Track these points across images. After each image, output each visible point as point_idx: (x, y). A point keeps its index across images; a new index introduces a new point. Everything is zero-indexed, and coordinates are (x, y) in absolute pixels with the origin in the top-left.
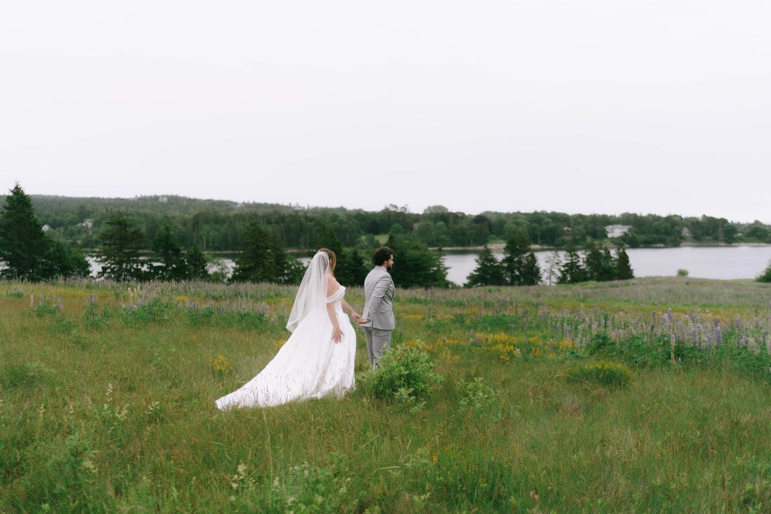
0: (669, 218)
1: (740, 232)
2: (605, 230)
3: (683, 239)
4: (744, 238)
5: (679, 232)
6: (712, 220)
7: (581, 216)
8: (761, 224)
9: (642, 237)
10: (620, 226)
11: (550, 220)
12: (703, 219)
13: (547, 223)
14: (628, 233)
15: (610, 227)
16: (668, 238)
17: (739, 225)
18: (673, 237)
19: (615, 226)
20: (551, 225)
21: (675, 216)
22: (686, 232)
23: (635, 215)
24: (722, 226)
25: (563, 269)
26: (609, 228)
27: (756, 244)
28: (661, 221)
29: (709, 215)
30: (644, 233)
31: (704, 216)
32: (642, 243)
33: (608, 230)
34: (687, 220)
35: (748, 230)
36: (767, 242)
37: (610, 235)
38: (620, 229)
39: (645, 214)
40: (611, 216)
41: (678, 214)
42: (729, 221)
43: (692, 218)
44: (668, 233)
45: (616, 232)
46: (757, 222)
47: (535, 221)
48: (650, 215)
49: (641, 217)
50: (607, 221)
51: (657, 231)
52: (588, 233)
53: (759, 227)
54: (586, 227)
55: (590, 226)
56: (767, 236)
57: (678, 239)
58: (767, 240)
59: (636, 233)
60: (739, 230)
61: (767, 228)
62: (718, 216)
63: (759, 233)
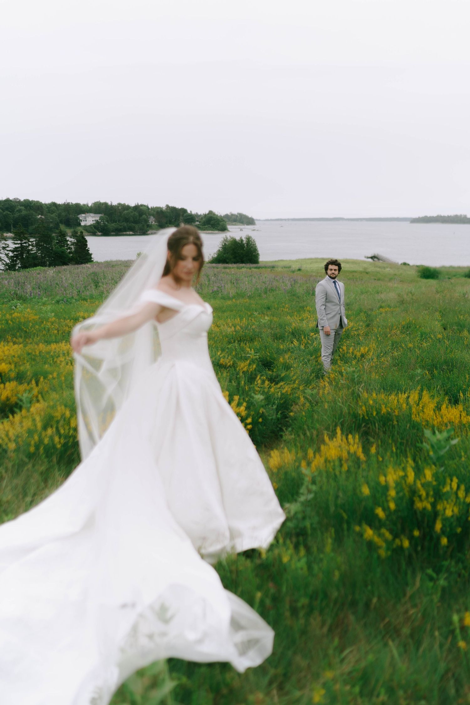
0: (137, 208)
1: (198, 221)
2: (78, 218)
3: (150, 227)
4: (201, 226)
5: (146, 221)
6: (174, 209)
7: (54, 204)
8: (214, 214)
9: (112, 226)
10: (92, 215)
11: (23, 208)
12: (167, 209)
13: (20, 211)
14: (99, 221)
15: (83, 215)
16: (137, 226)
17: (197, 215)
18: (141, 225)
19: (88, 214)
20: (24, 213)
21: (142, 205)
22: (152, 221)
23: (106, 204)
24: (183, 216)
25: (11, 254)
26: (82, 217)
27: (210, 232)
28: (130, 210)
29: (171, 205)
30: (115, 221)
31: (167, 206)
32: (113, 231)
33: (81, 218)
34: (153, 209)
35: (204, 219)
36: (219, 230)
37: (83, 224)
38: (93, 217)
39: (115, 203)
40: (84, 205)
41: (145, 204)
42: (189, 212)
43: (157, 208)
44: (136, 222)
45: (89, 220)
46: (211, 212)
47: (7, 209)
48: (119, 204)
49: (112, 207)
50: (79, 209)
51: (127, 220)
52: (61, 222)
53: (213, 216)
54: (59, 215)
55: (63, 214)
56: (219, 224)
57: (146, 227)
58: (219, 228)
59: (107, 221)
60: (197, 219)
61: (219, 218)
62: (179, 206)
63: (212, 222)
